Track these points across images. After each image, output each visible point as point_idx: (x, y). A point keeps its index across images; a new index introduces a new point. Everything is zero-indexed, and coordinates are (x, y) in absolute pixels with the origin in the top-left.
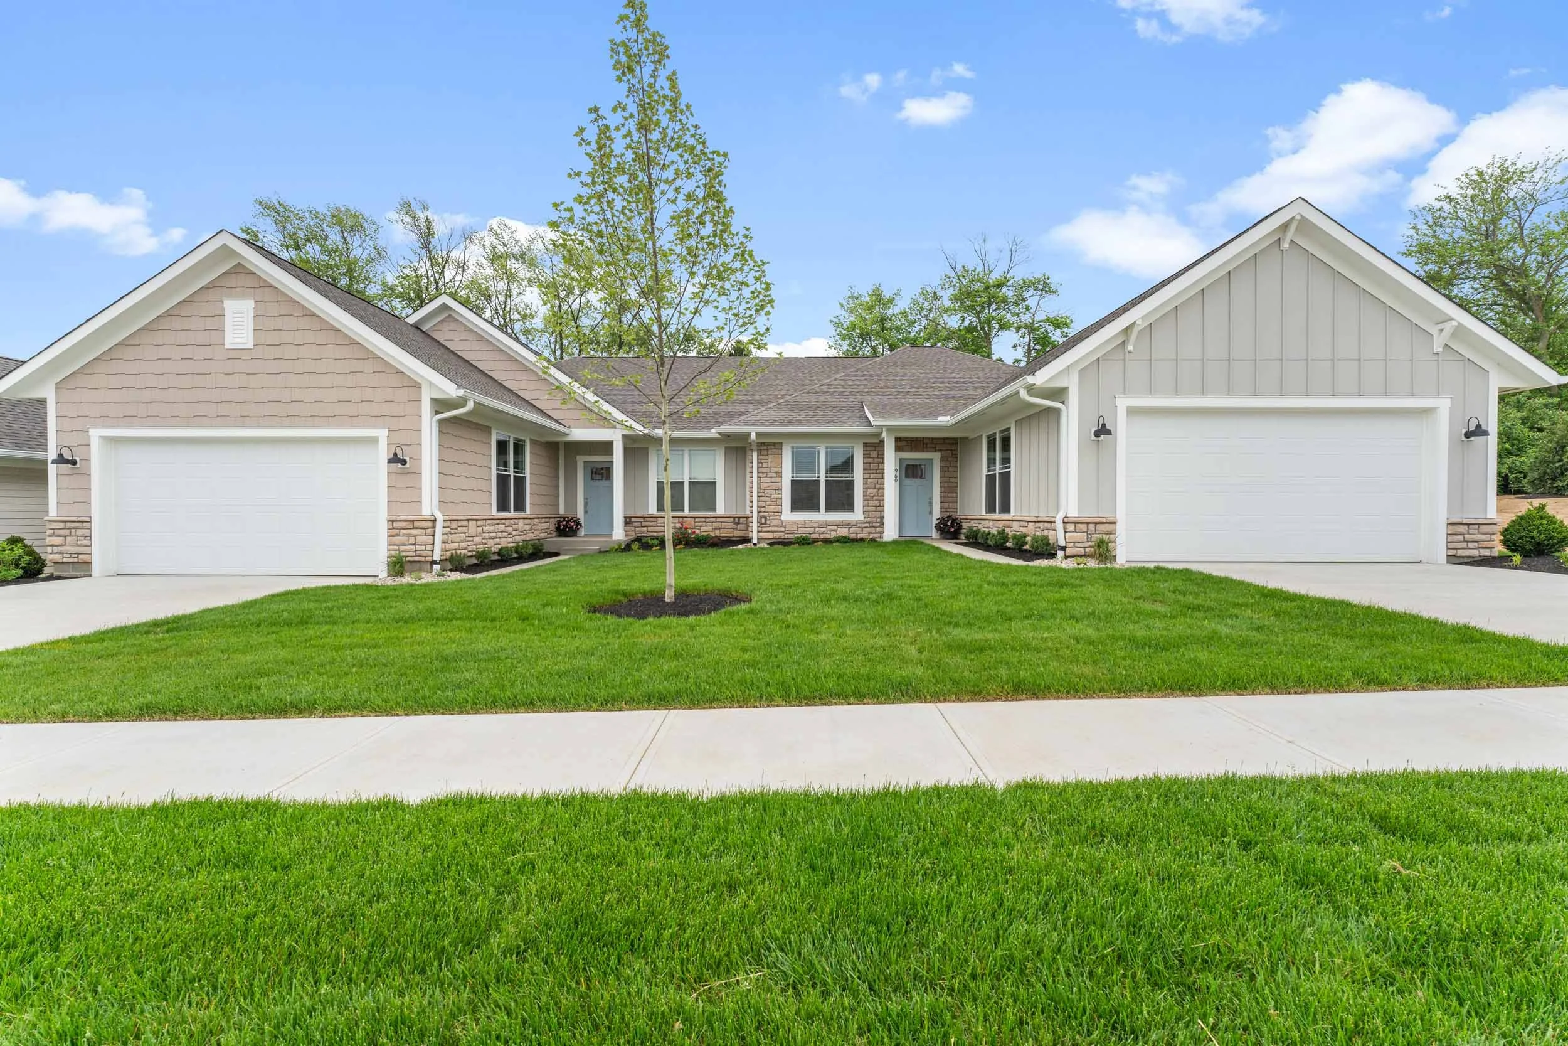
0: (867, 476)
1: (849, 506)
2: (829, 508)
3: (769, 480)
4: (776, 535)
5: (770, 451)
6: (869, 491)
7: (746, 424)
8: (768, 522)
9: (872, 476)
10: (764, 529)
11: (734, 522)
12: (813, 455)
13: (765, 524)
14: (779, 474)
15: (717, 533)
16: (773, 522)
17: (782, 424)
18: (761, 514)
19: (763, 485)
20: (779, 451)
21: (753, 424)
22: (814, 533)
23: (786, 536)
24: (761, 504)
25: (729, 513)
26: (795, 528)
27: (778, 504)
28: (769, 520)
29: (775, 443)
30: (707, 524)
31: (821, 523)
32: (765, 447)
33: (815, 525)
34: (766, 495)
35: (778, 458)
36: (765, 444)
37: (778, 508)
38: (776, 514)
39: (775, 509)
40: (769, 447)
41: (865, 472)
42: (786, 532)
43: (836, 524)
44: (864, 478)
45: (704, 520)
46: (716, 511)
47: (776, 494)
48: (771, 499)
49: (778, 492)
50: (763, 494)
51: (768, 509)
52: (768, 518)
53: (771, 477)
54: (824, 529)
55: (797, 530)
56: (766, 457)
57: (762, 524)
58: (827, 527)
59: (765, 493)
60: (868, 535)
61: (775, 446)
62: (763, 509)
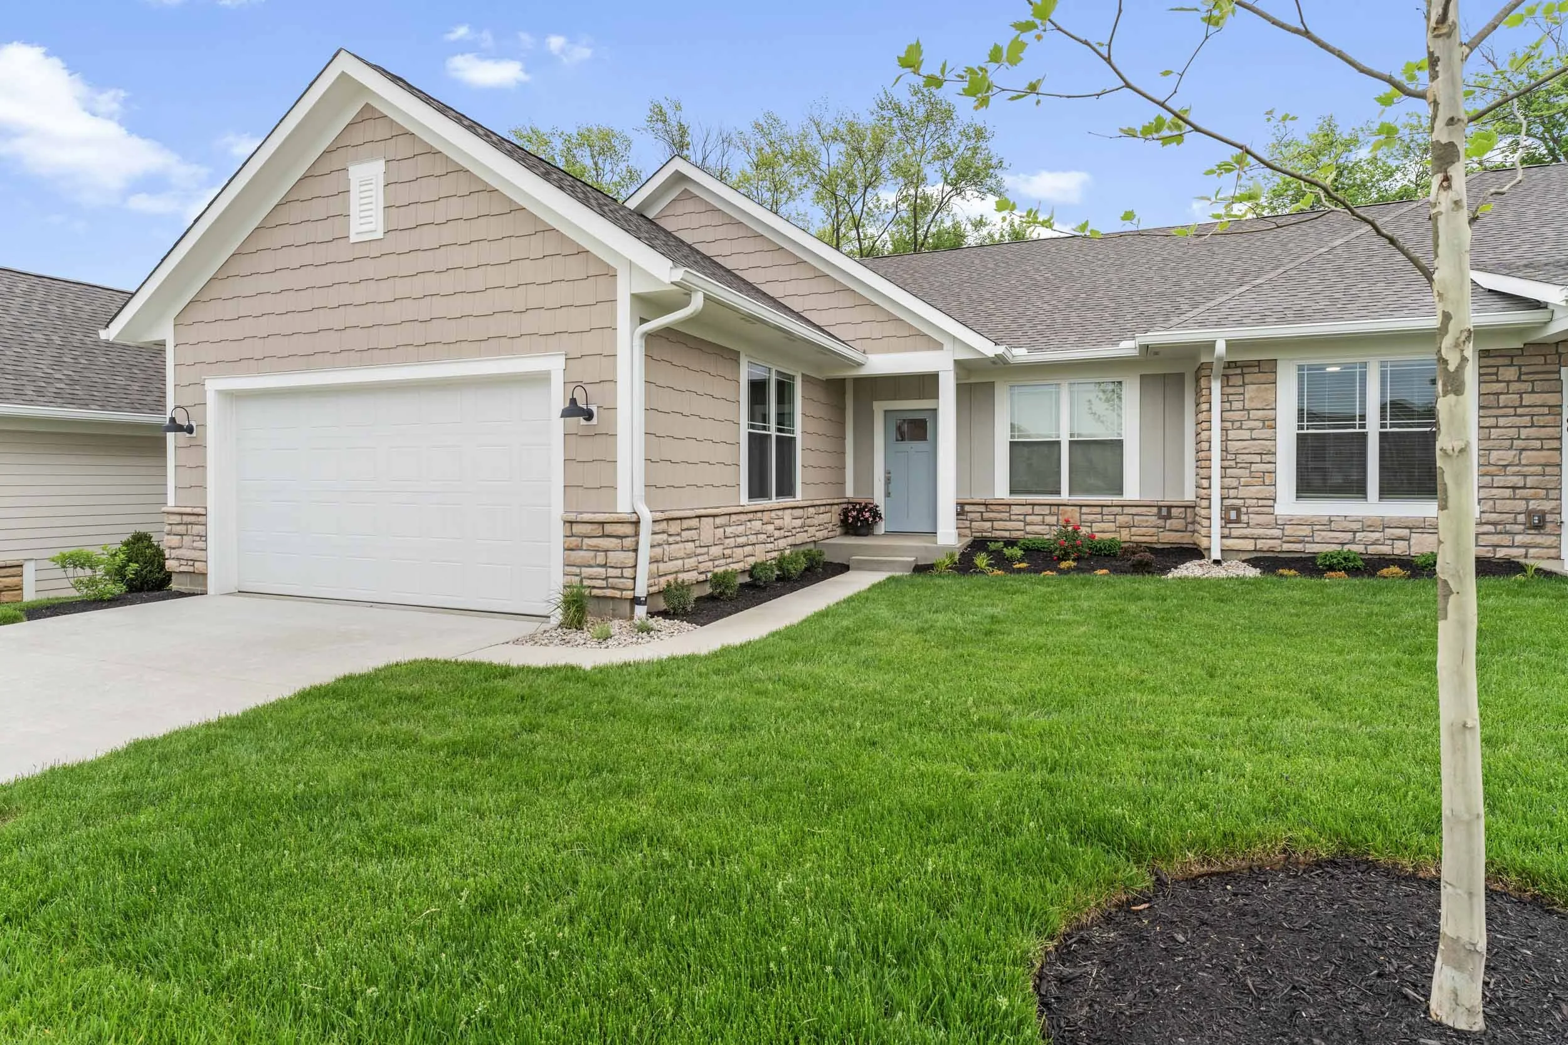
0: (1491, 421)
2: (1386, 491)
3: (1246, 434)
4: (1260, 544)
5: (1248, 378)
6: (1494, 455)
7: (1202, 324)
8: (1244, 518)
9: (1502, 421)
10: (1235, 533)
11: (1159, 516)
12: (1352, 380)
13: (1238, 521)
14: (1270, 424)
15: (1125, 535)
16: (1255, 519)
17: (1282, 320)
18: (1227, 502)
19: (1233, 446)
20: (1270, 377)
21: (1218, 325)
22: (1353, 542)
23: (1286, 547)
24: (1228, 482)
25: (1149, 498)
26: (1306, 530)
27: (1267, 482)
28: (1247, 513)
29: (1259, 361)
30: (1105, 517)
31: (1369, 523)
32: (1239, 371)
33: (1355, 526)
34: (1239, 465)
35: (1267, 389)
36: (1238, 364)
37: (1266, 491)
38: (1261, 503)
39: (1259, 491)
40: (1245, 370)
41: (1482, 412)
42: (1285, 539)
43: (1406, 524)
44: (1480, 427)
45: (1098, 510)
46: (1122, 494)
47: (1261, 463)
48: (1251, 472)
49: (1266, 458)
50: (1233, 463)
51: (1243, 492)
52: (1244, 510)
53: (1252, 429)
54: (1376, 535)
55: (1313, 536)
56: (1241, 390)
57: (1231, 522)
58: (1383, 531)
59: (1238, 460)
60: (1488, 552)
61: (1259, 366)
62: (1231, 491)
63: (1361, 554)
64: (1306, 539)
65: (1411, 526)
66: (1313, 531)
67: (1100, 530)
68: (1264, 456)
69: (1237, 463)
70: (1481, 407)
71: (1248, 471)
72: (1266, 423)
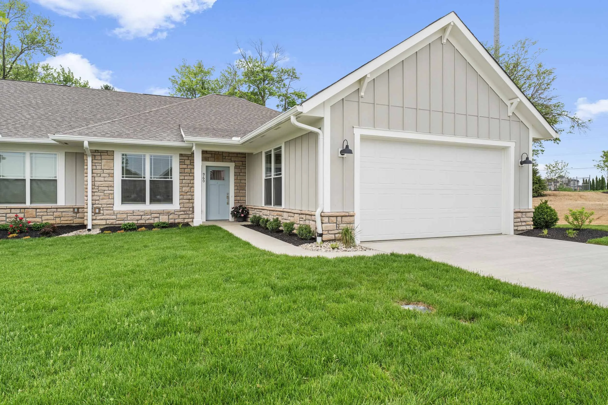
0: (183, 178)
1: (168, 199)
2: (153, 200)
3: (102, 179)
4: (108, 222)
5: (103, 157)
6: (184, 189)
7: (80, 134)
8: (102, 212)
9: (186, 178)
10: (98, 218)
11: (74, 212)
12: (140, 161)
13: (99, 213)
14: (112, 175)
15: (58, 221)
16: (106, 212)
17: (112, 136)
18: (95, 206)
19: (97, 184)
20: (112, 157)
21: (87, 135)
22: (141, 219)
23: (117, 222)
24: (95, 198)
25: (68, 205)
26: (125, 216)
27: (110, 198)
28: (103, 210)
29: (107, 151)
30: (48, 213)
31: (146, 212)
32: (99, 154)
33: (142, 214)
34: (100, 191)
35: (110, 162)
36: (99, 151)
37: (110, 201)
38: (108, 206)
39: (108, 201)
40: (102, 154)
41: (181, 174)
42: (117, 219)
43: (158, 212)
44: (180, 179)
45: (45, 210)
46: (57, 203)
47: (108, 190)
48: (104, 194)
49: (110, 188)
50: (97, 190)
51: (101, 202)
52: (102, 209)
53: (104, 177)
54: (149, 217)
55: (127, 218)
56: (100, 161)
57: (96, 213)
58: (151, 215)
59: (99, 189)
60: (182, 220)
61: (107, 153)
62: (96, 201)
63: (144, 223)
64: (125, 219)
65: (159, 213)
66: (127, 216)
67: (46, 219)
68: (109, 188)
69: (99, 190)
70: (180, 173)
71: (103, 193)
72: (110, 175)
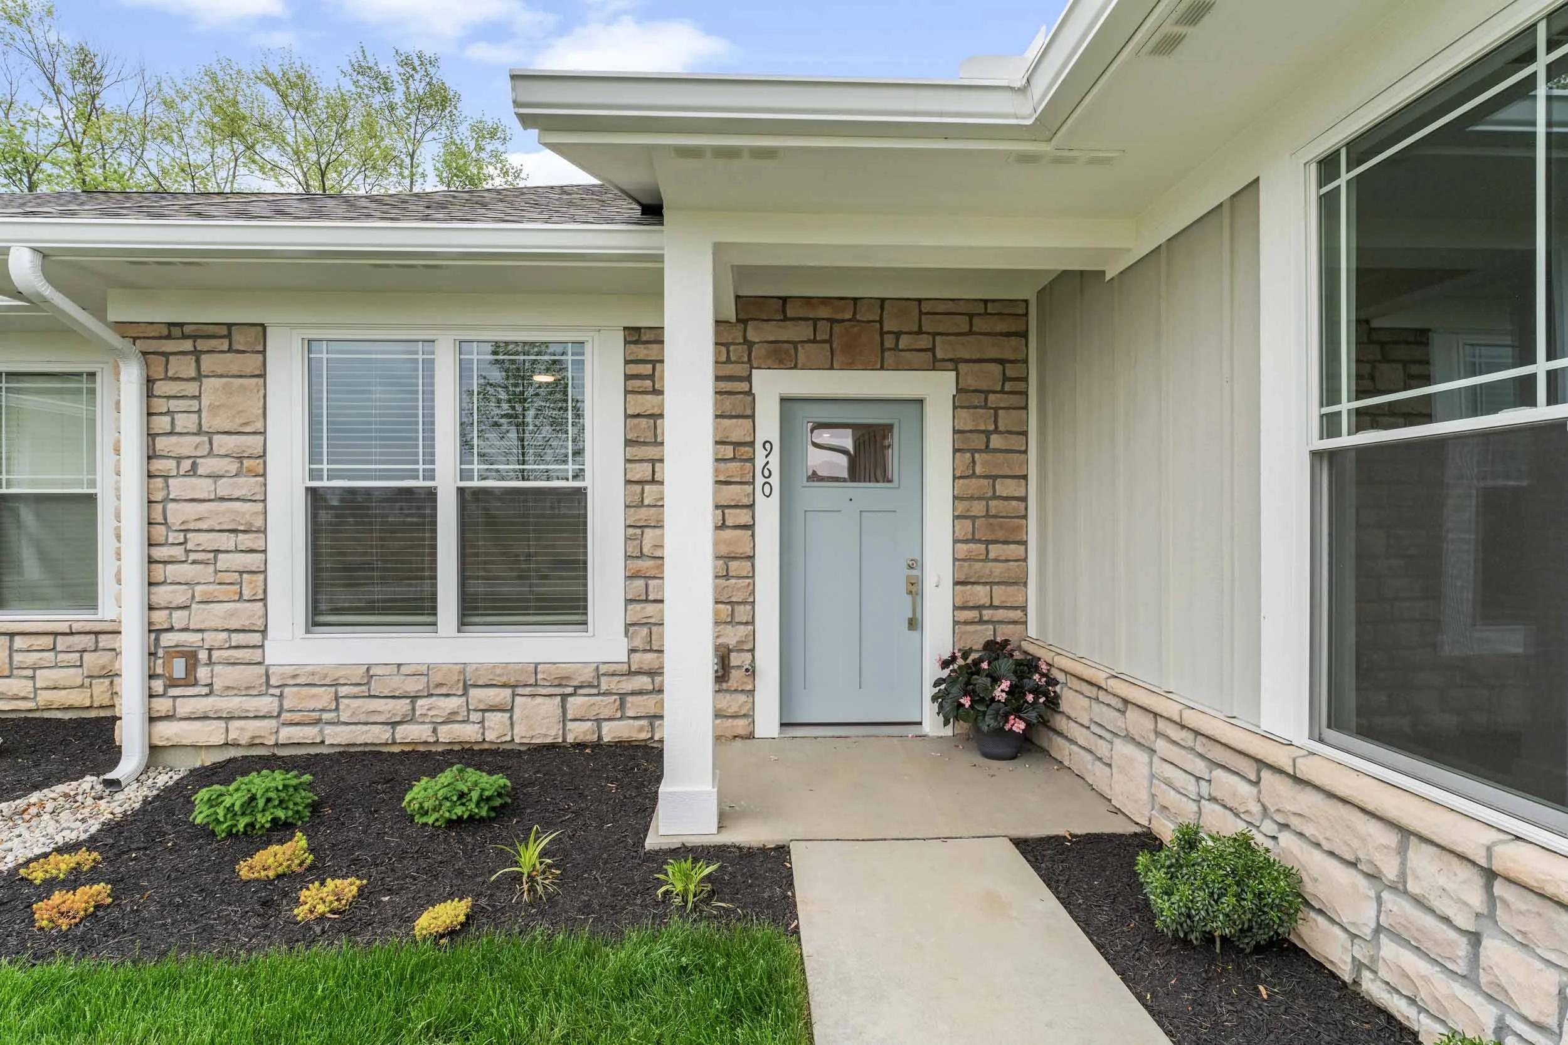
1: (564, 600)
2: (474, 610)
3: (201, 487)
4: (237, 731)
5: (207, 361)
8: (202, 673)
10: (185, 707)
13: (190, 680)
14: (253, 464)
16: (224, 676)
18: (164, 640)
19: (178, 513)
20: (251, 362)
23: (287, 734)
24: (161, 593)
26: (323, 697)
27: (247, 594)
28: (210, 662)
29: (229, 326)
31: (437, 678)
32: (188, 345)
33: (414, 686)
34: (193, 556)
35: (243, 388)
36: (187, 329)
37: (247, 614)
38: (237, 639)
39: (231, 614)
40: (202, 345)
41: (634, 451)
42: (286, 716)
43: (504, 679)
44: (628, 482)
47: (237, 551)
48: (216, 572)
49: (245, 540)
50: (178, 552)
51: (200, 616)
52: (203, 655)
53: (215, 477)
54: (453, 703)
55: (337, 709)
56: (191, 388)
57: (173, 683)
58: (465, 693)
59: (190, 546)
60: (641, 729)
61: (229, 336)
62: (176, 614)
63: (425, 743)
64: (326, 716)
65: (512, 681)
66: (337, 699)
68: (241, 536)
69: (187, 551)
70: (628, 443)
71: (211, 568)
72: (246, 463)
